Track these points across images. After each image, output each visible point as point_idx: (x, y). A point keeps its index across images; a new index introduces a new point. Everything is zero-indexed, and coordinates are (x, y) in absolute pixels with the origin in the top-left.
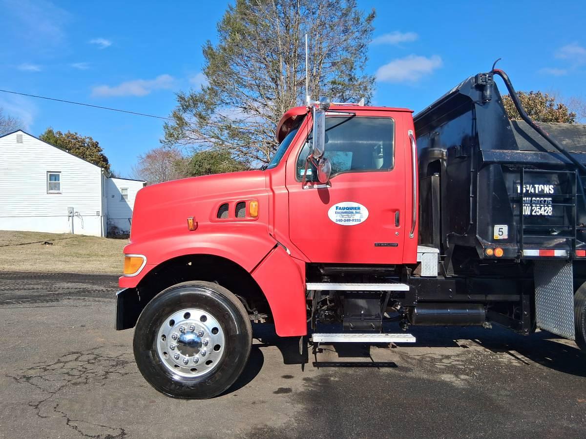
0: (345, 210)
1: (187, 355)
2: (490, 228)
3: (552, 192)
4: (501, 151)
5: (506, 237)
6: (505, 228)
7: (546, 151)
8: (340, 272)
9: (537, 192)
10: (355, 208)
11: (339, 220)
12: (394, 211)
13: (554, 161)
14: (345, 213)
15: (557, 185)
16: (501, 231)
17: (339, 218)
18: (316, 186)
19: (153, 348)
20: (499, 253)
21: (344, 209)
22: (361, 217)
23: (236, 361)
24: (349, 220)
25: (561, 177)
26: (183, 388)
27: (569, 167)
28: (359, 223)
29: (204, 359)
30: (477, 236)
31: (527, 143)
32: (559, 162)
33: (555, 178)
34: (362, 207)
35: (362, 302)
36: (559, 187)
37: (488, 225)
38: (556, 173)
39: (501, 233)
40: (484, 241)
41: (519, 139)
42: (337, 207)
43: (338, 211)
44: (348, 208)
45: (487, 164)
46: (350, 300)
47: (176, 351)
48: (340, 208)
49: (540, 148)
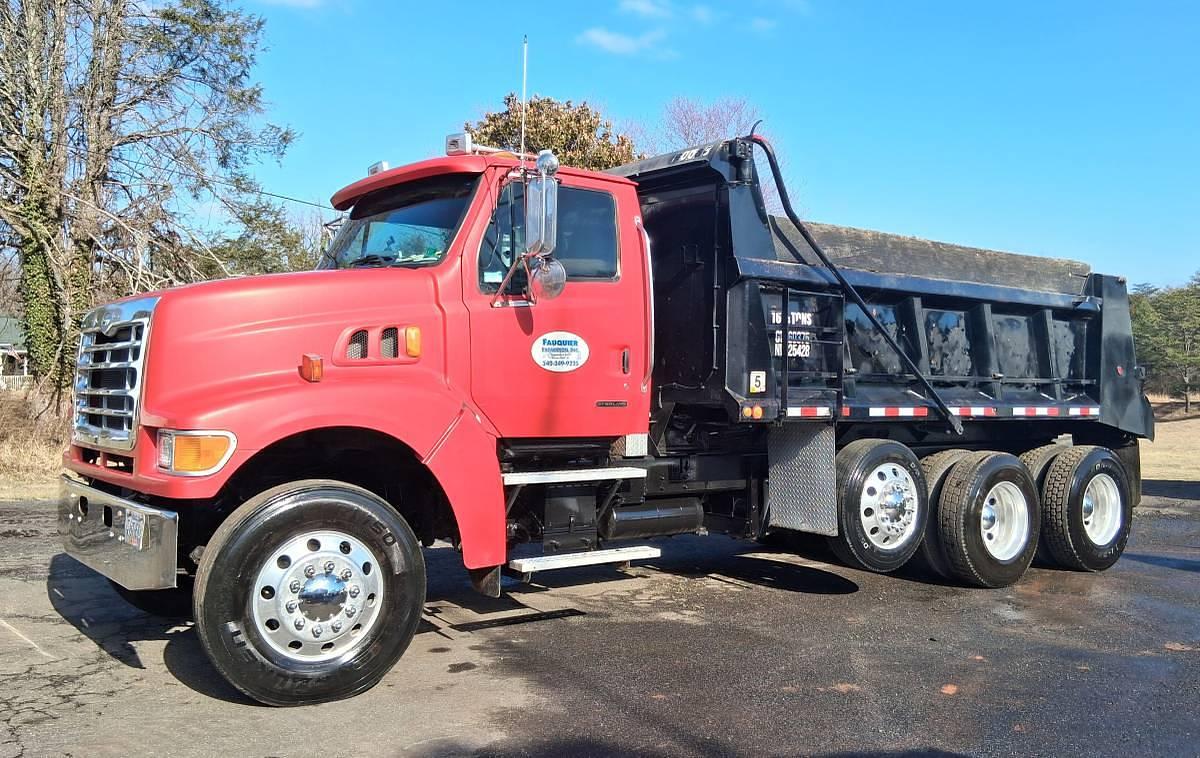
0: (557, 346)
1: (318, 619)
2: (745, 375)
3: (810, 323)
4: (758, 260)
5: (764, 390)
6: (762, 375)
7: (806, 263)
8: (532, 454)
9: (793, 323)
10: (570, 343)
11: (549, 363)
12: (623, 347)
13: (817, 279)
14: (558, 350)
15: (816, 313)
16: (758, 381)
17: (548, 359)
18: (512, 303)
19: (245, 615)
20: (758, 413)
21: (554, 343)
22: (579, 358)
23: (406, 619)
24: (562, 363)
25: (821, 301)
26: (310, 683)
27: (832, 287)
28: (573, 368)
29: (351, 622)
30: (726, 388)
31: (785, 251)
32: (823, 281)
33: (812, 303)
34: (578, 339)
35: (572, 503)
36: (817, 316)
37: (743, 372)
38: (815, 296)
39: (758, 384)
40: (737, 395)
41: (778, 243)
42: (544, 341)
43: (546, 346)
44: (560, 343)
45: (743, 279)
46: (553, 499)
47: (298, 615)
48: (549, 343)
49: (800, 259)
